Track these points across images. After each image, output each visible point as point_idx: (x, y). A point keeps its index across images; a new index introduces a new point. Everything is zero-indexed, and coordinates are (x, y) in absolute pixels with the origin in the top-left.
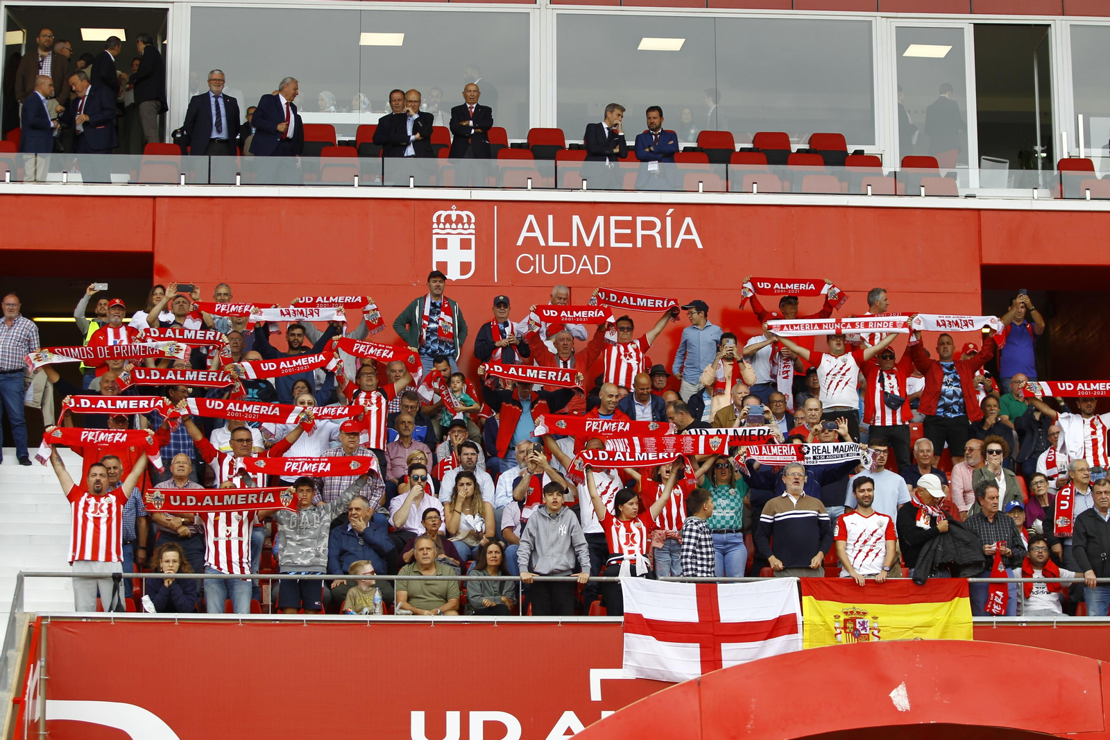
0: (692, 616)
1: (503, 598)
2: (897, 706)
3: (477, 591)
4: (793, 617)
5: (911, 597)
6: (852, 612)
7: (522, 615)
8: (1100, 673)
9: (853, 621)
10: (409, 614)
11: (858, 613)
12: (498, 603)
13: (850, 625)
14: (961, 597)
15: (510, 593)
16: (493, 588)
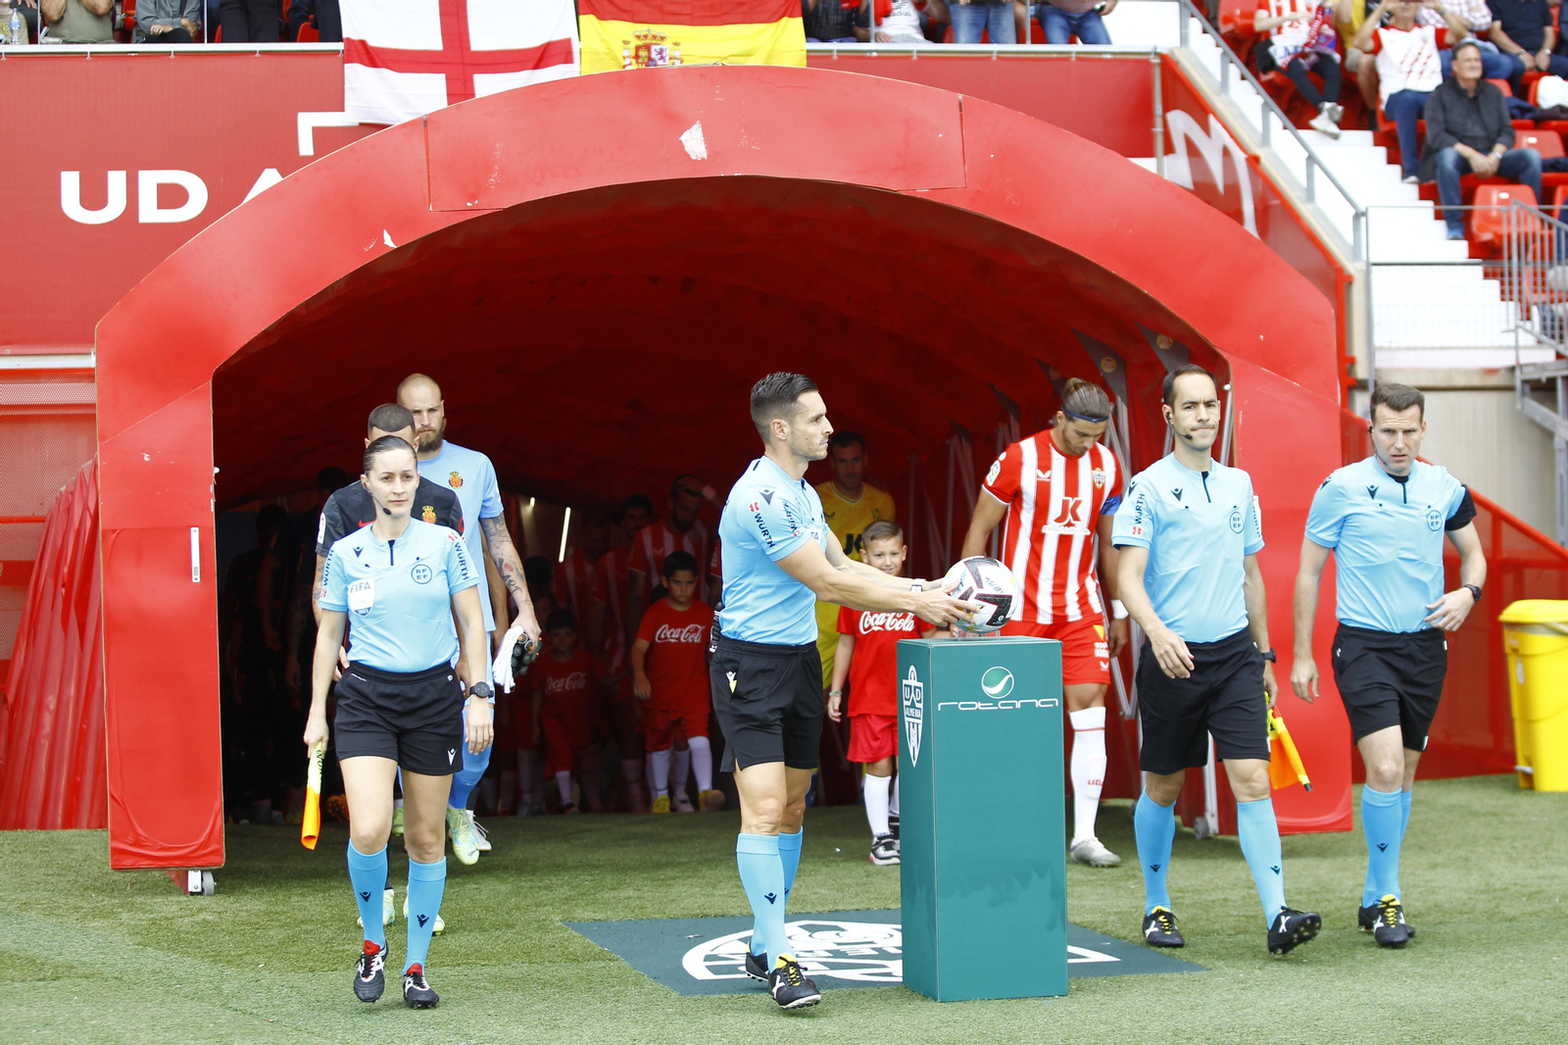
0: (435, 43)
1: (184, 21)
2: (689, 153)
3: (150, 11)
4: (567, 43)
5: (725, 17)
6: (646, 37)
7: (208, 42)
8: (961, 111)
9: (648, 47)
10: (58, 43)
11: (654, 37)
12: (176, 27)
13: (643, 53)
14: (790, 16)
15: (194, 15)
16: (171, 6)
